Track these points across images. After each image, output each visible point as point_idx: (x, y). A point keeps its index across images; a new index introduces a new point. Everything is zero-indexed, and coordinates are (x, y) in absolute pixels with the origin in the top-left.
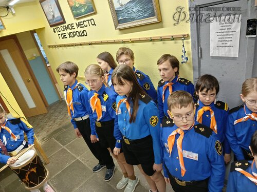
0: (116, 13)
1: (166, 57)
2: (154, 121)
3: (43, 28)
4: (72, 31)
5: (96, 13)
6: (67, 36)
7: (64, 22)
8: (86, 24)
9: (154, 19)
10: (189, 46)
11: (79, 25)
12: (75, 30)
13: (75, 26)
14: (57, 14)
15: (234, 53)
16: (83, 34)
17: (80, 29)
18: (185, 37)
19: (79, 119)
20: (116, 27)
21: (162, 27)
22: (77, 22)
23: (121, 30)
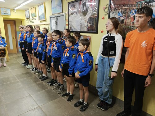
0: (39, 17)
2: (33, 38)
3: (24, 19)
5: (36, 16)
7: (29, 18)
9: (44, 19)
10: (49, 26)
14: (28, 15)
15: (55, 28)
18: (49, 24)
19: (21, 42)
20: (39, 20)
21: (46, 22)
22: (32, 18)
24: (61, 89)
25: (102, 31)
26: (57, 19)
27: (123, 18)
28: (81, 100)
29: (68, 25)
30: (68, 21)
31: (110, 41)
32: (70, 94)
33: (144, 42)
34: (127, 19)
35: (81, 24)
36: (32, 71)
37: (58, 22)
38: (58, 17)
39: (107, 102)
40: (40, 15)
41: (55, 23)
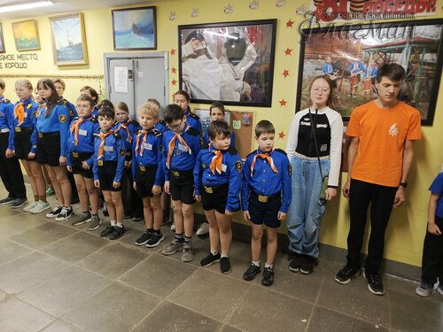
1: (87, 88)
2: (63, 118)
4: (11, 61)
5: (39, 49)
6: (4, 66)
7: (4, 52)
8: (28, 57)
9: (83, 62)
10: (103, 83)
11: (20, 57)
12: (14, 62)
13: (15, 57)
15: (125, 90)
16: (23, 66)
17: (20, 61)
18: (101, 77)
20: (55, 63)
21: (88, 68)
22: (19, 54)
23: (59, 66)
24: (187, 250)
25: (283, 103)
26: (136, 65)
27: (335, 78)
28: (256, 264)
29: (178, 83)
30: (177, 72)
31: (319, 126)
32: (222, 256)
33: (394, 126)
34: (344, 80)
35: (223, 85)
36: (57, 219)
37: (140, 74)
38: (137, 58)
39: (311, 254)
40: (58, 48)
41: (126, 74)
